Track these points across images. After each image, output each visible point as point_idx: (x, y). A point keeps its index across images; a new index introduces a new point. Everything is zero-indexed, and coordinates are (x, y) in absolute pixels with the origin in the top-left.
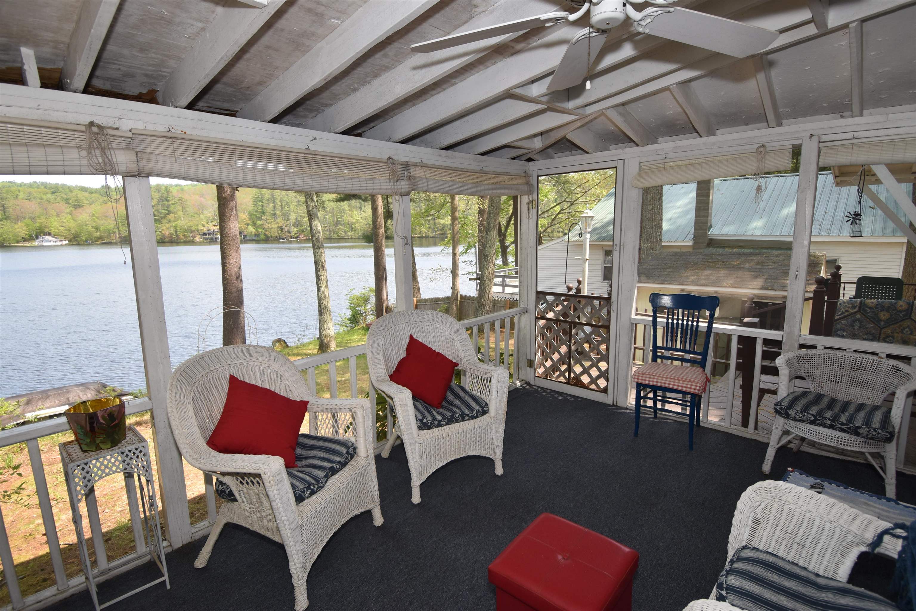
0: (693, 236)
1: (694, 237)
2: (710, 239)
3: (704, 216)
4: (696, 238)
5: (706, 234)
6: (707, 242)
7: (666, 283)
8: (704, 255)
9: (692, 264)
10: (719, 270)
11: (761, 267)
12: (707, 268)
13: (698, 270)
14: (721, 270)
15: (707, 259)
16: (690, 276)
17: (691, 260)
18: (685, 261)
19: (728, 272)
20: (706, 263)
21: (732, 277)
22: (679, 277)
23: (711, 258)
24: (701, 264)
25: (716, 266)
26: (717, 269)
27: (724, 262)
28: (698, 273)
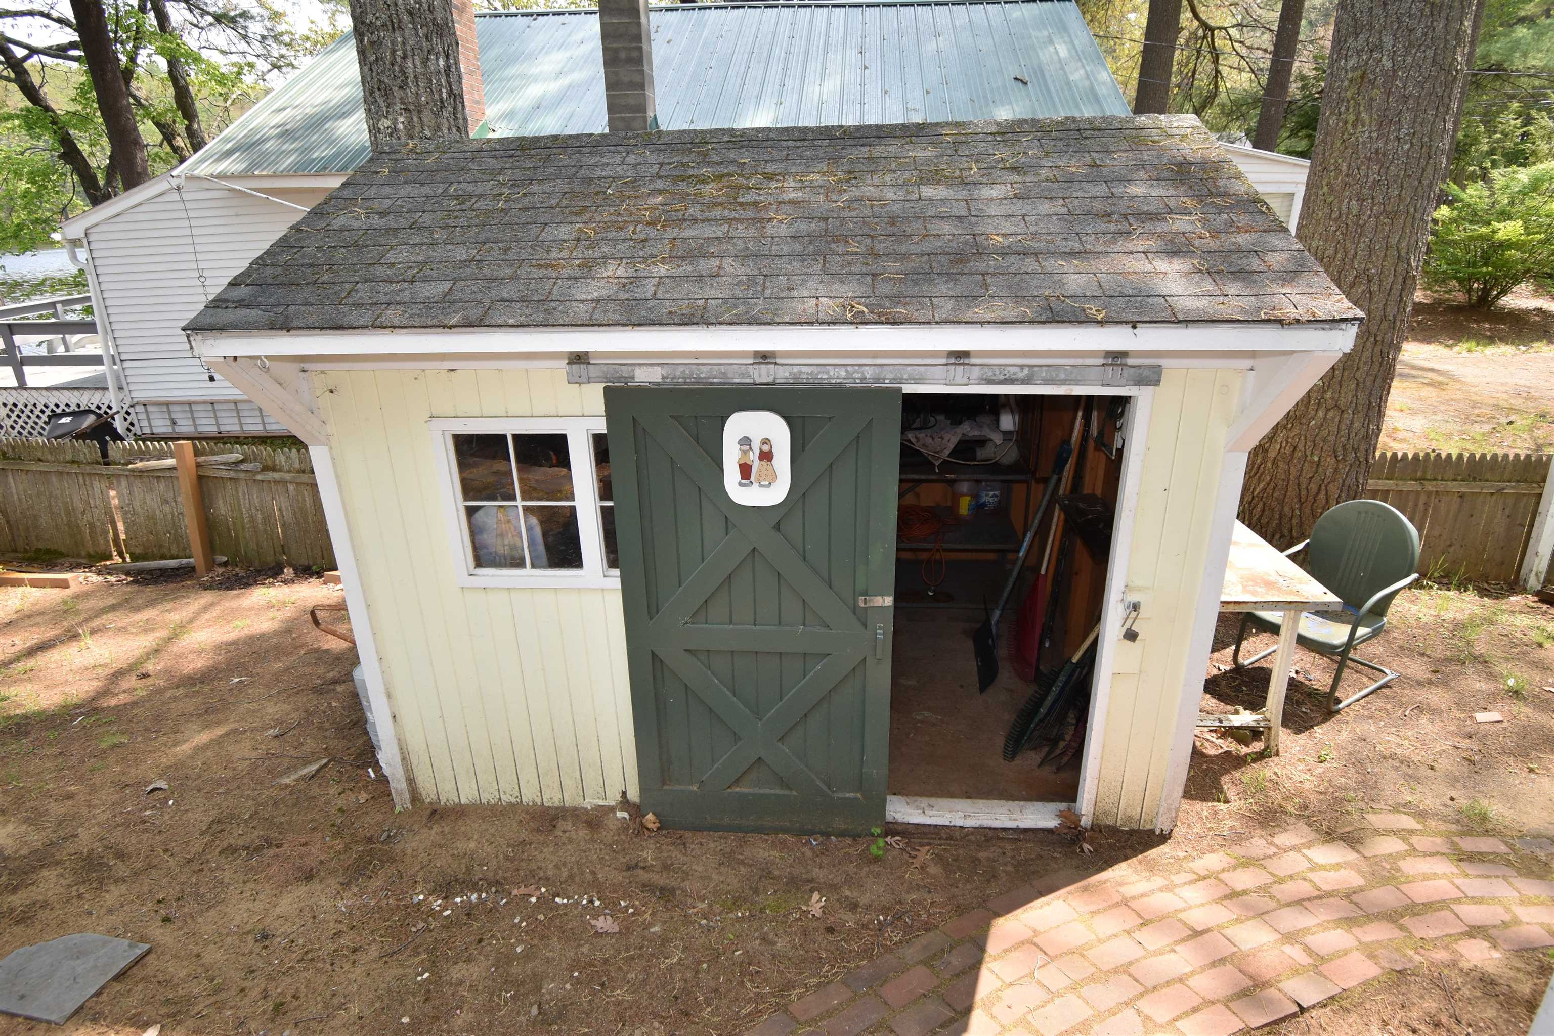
3: (632, 85)
7: (453, 321)
8: (662, 147)
9: (609, 191)
10: (761, 220)
11: (964, 194)
12: (694, 211)
13: (649, 224)
14: (770, 220)
15: (683, 165)
16: (605, 263)
17: (604, 174)
18: (570, 179)
19: (813, 225)
20: (683, 185)
21: (848, 254)
22: (542, 272)
23: (700, 159)
24: (660, 192)
25: (741, 200)
26: (750, 214)
27: (770, 177)
28: (652, 242)
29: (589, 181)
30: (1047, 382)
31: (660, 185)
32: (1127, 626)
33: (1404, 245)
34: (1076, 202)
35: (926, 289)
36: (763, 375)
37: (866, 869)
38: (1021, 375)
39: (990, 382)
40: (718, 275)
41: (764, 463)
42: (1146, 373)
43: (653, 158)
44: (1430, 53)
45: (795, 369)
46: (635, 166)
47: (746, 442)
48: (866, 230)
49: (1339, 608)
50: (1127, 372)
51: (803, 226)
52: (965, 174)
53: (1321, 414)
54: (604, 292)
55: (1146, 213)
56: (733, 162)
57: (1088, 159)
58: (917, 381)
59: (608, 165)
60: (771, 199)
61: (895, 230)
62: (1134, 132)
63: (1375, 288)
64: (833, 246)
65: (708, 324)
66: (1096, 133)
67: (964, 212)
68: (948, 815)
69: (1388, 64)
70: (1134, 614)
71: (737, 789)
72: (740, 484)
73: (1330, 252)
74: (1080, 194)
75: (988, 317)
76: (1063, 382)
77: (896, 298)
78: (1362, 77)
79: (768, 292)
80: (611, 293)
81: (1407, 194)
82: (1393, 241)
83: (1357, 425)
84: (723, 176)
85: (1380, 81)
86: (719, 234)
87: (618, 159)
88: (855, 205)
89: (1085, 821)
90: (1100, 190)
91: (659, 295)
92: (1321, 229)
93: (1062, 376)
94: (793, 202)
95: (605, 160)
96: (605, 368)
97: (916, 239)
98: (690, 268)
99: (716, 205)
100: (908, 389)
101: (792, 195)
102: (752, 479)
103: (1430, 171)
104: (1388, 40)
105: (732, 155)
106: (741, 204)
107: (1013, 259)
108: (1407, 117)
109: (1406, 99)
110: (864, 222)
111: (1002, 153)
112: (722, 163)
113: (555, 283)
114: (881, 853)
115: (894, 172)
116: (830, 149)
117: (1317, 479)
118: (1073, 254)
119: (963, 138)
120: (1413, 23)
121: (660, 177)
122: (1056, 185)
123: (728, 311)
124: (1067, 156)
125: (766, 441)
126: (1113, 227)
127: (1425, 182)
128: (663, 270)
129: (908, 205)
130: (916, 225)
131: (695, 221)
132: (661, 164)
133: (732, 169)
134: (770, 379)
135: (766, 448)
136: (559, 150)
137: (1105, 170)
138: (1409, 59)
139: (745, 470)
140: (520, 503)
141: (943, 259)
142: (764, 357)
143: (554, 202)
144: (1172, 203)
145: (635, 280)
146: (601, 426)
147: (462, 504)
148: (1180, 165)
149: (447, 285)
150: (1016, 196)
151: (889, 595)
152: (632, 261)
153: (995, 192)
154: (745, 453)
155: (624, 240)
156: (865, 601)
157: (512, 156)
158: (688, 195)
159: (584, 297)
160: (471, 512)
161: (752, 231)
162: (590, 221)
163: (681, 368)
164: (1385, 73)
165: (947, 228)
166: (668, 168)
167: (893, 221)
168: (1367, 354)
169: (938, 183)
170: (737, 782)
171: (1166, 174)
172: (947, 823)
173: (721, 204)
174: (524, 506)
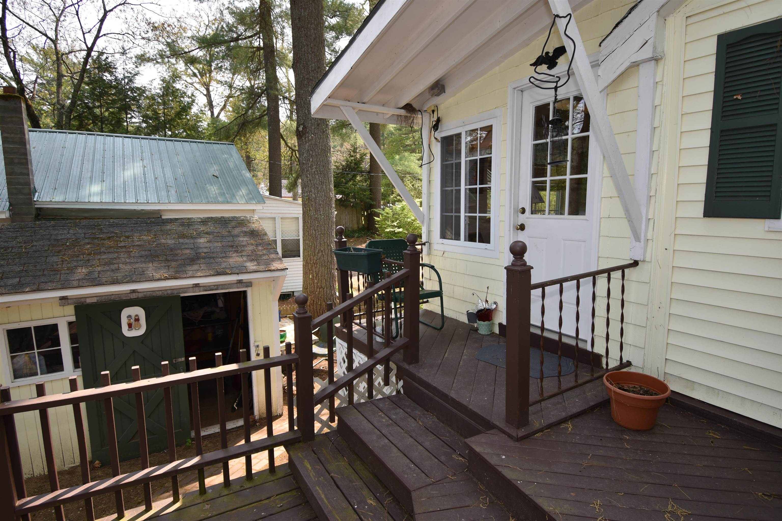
0: (8, 204)
1: (11, 205)
2: (38, 209)
3: (21, 174)
4: (13, 207)
5: (30, 202)
6: (34, 212)
7: (27, 290)
8: (83, 227)
9: (68, 244)
10: (128, 252)
11: (192, 241)
12: (103, 249)
13: (88, 255)
14: (132, 251)
15: (93, 233)
16: (76, 268)
17: (62, 237)
18: (49, 240)
19: (146, 253)
20: (96, 241)
21: (159, 260)
22: (54, 273)
23: (99, 231)
24: (88, 244)
25: (119, 245)
26: (124, 250)
27: (128, 237)
28: (91, 261)
29: (58, 240)
30: (222, 289)
31: (87, 241)
32: (256, 352)
33: (328, 242)
34: (224, 243)
35: (184, 269)
36: (134, 296)
37: (186, 451)
38: (214, 288)
39: (206, 291)
40: (119, 269)
41: (137, 322)
42: (248, 284)
43: (80, 231)
44: (323, 193)
45: (145, 293)
46: (74, 234)
47: (129, 317)
48: (164, 253)
49: (318, 340)
50: (243, 284)
51: (143, 253)
52: (192, 235)
53: (318, 290)
54: (80, 277)
55: (242, 245)
56: (113, 232)
57: (227, 230)
58: (185, 293)
59: (62, 234)
60: (130, 245)
61: (173, 253)
62: (240, 221)
63: (324, 254)
64: (154, 259)
65: (120, 283)
66: (230, 222)
67: (193, 247)
68: (213, 430)
69: (314, 196)
70: (257, 348)
71: (133, 441)
72: (128, 330)
73: (311, 244)
74: (225, 240)
75: (202, 275)
76: (227, 289)
77: (177, 272)
78: (309, 198)
79: (136, 273)
80: (83, 277)
81: (326, 228)
82: (325, 241)
83: (328, 292)
84: (110, 237)
85: (313, 200)
86: (115, 257)
87: (66, 232)
88: (159, 246)
89: (257, 417)
90: (230, 239)
91: (100, 276)
92: (307, 238)
93: (226, 287)
94: (138, 246)
95: (60, 232)
96: (75, 300)
97: (179, 255)
98: (108, 268)
99: (110, 247)
100: (182, 295)
101: (137, 243)
102: (133, 328)
103: (330, 222)
104: (313, 190)
105: (111, 230)
106: (120, 247)
107: (207, 259)
108: (321, 209)
109: (320, 205)
110: (163, 251)
111: (202, 228)
112: (108, 233)
113: (60, 276)
114: (190, 445)
115: (170, 235)
116: (147, 227)
117: (321, 309)
118: (223, 257)
119: (190, 223)
120: (318, 186)
121: (86, 238)
122: (219, 238)
123: (125, 279)
124: (222, 229)
125: (137, 315)
126: (234, 250)
127: (330, 225)
128: (99, 269)
129: (176, 245)
130: (179, 251)
131: (105, 253)
132: (85, 234)
133: (113, 235)
134: (136, 297)
135: (137, 318)
136: (38, 229)
137: (232, 233)
138: (319, 195)
139: (130, 326)
140: (36, 351)
141: (188, 260)
142: (134, 291)
143: (46, 248)
144: (249, 242)
145: (90, 273)
146: (73, 319)
147: (9, 355)
148: (252, 231)
149: (18, 280)
150: (207, 241)
151: (183, 357)
152: (87, 267)
153: (202, 240)
154: (129, 320)
155: (81, 260)
156: (175, 361)
157: (18, 231)
158: (99, 244)
159: (73, 279)
160: (12, 358)
161: (126, 256)
162: (65, 255)
163: (104, 297)
164: (314, 198)
165: (188, 251)
166: (88, 235)
167: (172, 250)
168: (326, 272)
169: (184, 238)
170: (133, 438)
171: (248, 234)
172: (213, 432)
173: (112, 247)
174: (38, 352)
